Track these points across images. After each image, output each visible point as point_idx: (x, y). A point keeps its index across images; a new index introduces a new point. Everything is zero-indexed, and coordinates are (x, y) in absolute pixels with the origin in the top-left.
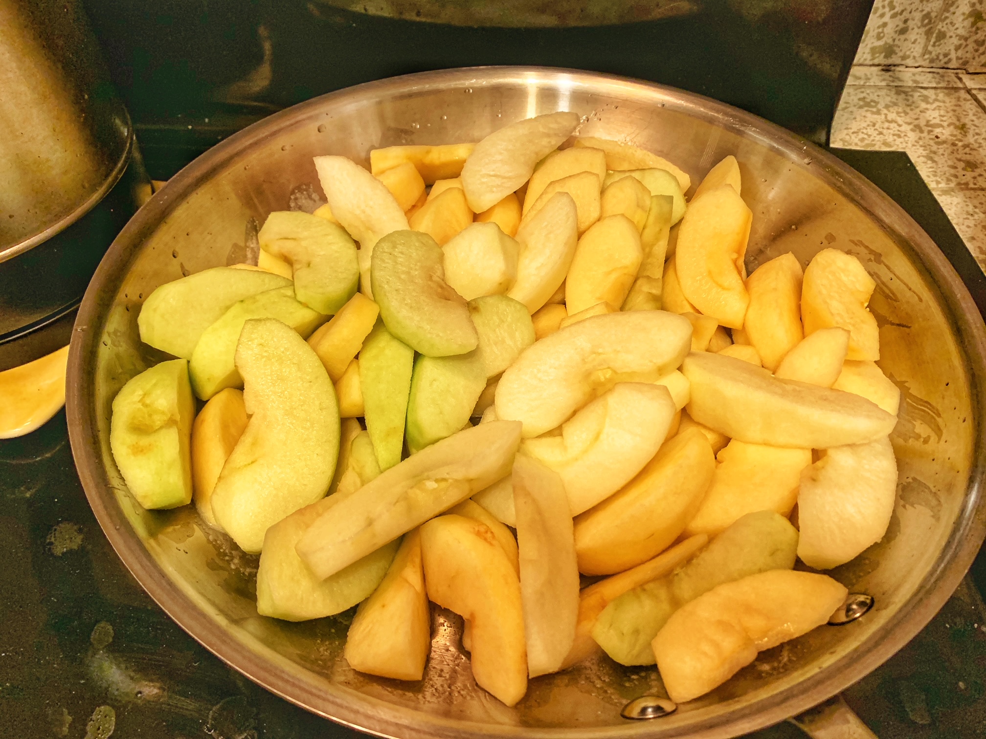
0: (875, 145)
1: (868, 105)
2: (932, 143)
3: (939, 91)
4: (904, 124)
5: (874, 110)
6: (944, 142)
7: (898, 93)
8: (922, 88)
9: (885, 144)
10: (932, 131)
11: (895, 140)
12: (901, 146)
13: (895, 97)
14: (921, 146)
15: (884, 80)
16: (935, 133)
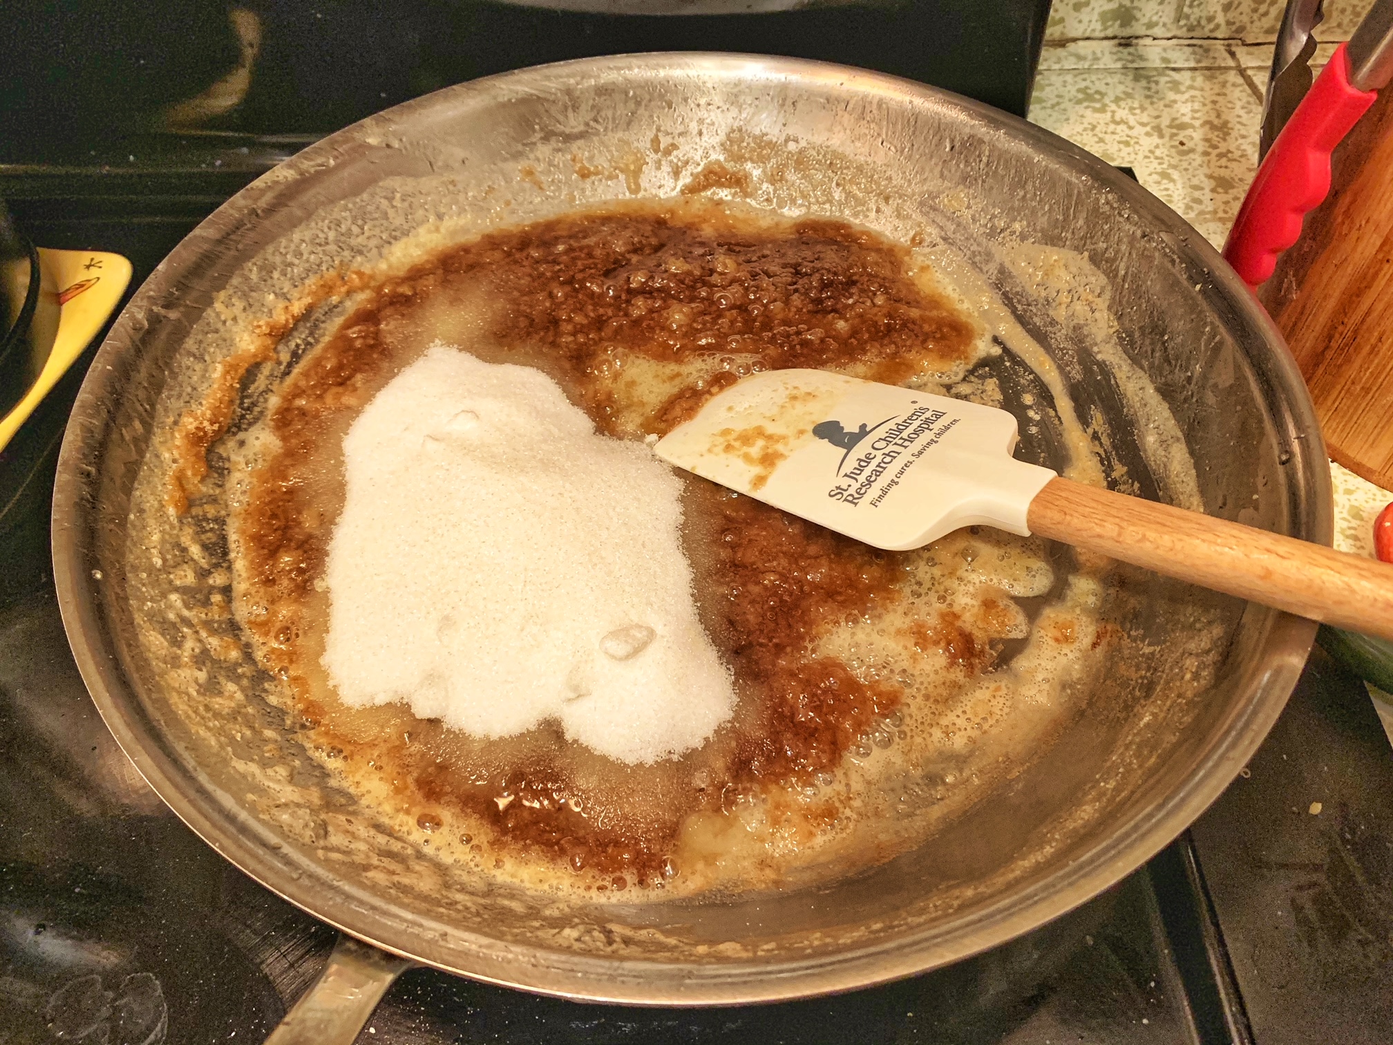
1: (1089, 98)
2: (1173, 152)
3: (1197, 73)
4: (1138, 126)
5: (1098, 105)
6: (1192, 151)
7: (1137, 79)
8: (1174, 69)
10: (1176, 135)
11: (1120, 150)
12: (1127, 159)
13: (1131, 84)
14: (1157, 158)
15: (1120, 59)
16: (1180, 138)
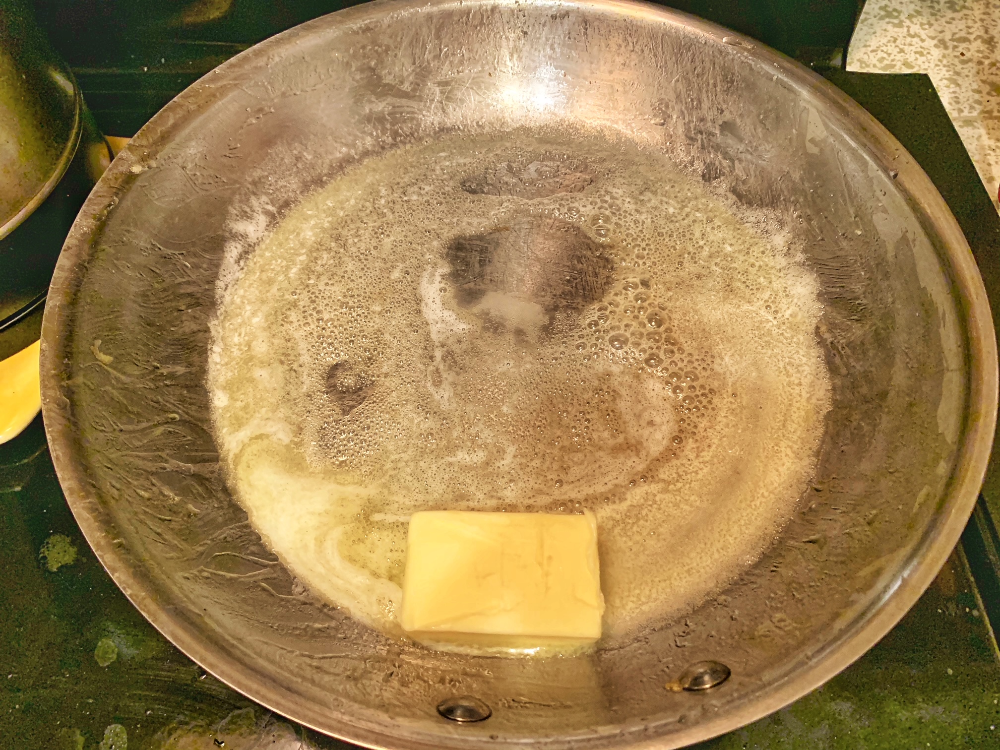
0: (895, 65)
1: (889, 15)
2: (956, 61)
4: (928, 40)
5: (896, 21)
6: (970, 60)
9: (906, 64)
10: (957, 47)
11: (916, 59)
12: (923, 67)
14: (945, 66)
16: (960, 50)
